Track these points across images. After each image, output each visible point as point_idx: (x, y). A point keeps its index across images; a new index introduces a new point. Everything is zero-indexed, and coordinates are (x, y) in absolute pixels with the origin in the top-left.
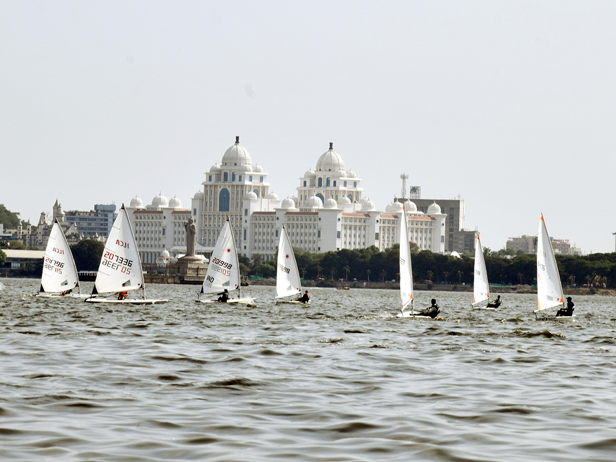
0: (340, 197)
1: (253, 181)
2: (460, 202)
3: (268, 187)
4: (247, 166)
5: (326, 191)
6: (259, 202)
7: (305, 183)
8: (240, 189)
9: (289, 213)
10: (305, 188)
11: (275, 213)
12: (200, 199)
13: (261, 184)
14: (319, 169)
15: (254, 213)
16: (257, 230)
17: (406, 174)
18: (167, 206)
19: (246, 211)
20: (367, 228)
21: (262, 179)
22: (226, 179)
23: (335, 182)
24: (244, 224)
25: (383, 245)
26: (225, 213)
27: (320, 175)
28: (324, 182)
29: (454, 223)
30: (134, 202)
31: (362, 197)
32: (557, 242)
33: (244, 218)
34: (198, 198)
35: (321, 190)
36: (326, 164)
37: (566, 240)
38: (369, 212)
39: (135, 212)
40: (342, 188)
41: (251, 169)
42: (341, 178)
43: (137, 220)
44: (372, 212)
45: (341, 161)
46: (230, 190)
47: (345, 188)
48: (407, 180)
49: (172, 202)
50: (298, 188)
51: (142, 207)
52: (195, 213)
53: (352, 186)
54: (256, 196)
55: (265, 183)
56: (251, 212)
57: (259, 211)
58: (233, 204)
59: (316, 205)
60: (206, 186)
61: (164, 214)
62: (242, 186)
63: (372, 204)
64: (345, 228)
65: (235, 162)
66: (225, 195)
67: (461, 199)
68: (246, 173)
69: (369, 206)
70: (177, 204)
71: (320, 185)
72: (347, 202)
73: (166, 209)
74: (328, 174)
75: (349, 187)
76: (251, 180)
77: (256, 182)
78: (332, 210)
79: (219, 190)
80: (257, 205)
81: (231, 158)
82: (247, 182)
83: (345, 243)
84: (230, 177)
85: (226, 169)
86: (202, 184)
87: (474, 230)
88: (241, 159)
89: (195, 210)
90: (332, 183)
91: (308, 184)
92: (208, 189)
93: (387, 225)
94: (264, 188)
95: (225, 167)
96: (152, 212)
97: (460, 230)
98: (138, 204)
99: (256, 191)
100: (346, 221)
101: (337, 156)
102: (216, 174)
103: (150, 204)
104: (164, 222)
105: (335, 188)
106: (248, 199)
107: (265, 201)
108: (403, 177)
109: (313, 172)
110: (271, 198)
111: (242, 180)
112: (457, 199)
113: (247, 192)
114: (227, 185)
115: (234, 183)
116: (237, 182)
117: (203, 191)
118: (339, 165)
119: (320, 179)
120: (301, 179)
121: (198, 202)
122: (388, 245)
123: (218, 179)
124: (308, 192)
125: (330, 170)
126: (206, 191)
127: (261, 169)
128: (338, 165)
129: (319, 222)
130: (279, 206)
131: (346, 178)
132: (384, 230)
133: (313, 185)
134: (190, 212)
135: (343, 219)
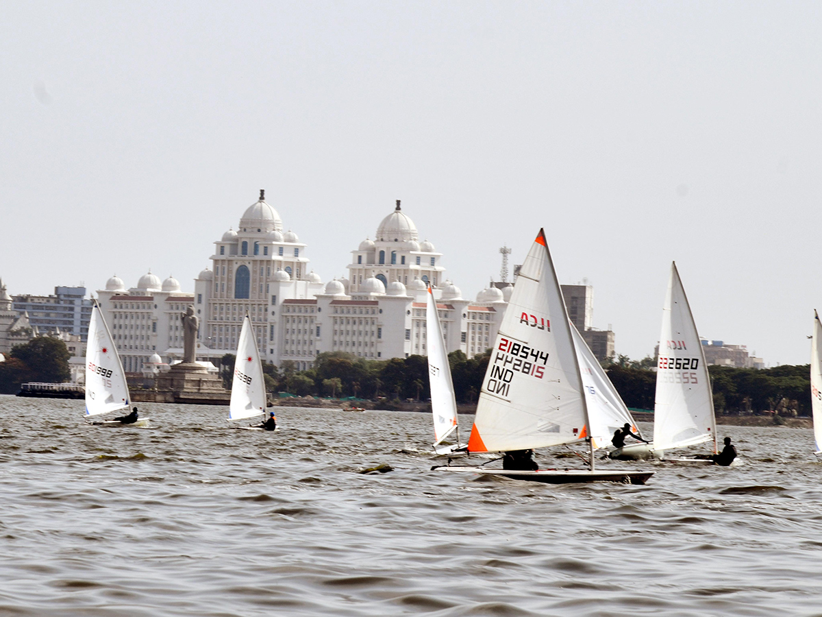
0: (411, 279)
1: (284, 254)
2: (587, 288)
3: (305, 263)
4: (276, 232)
5: (391, 270)
6: (293, 285)
7: (360, 258)
8: (264, 266)
9: (336, 302)
10: (360, 266)
11: (315, 301)
12: (207, 280)
13: (295, 260)
14: (380, 238)
15: (287, 301)
16: (289, 326)
17: (508, 247)
18: (159, 290)
19: (274, 298)
20: (449, 325)
21: (297, 251)
22: (245, 252)
23: (403, 258)
24: (270, 318)
25: (472, 350)
26: (243, 301)
27: (383, 247)
28: (387, 258)
29: (578, 319)
30: (111, 284)
31: (443, 280)
32: (730, 349)
33: (271, 308)
34: (205, 279)
35: (384, 270)
36: (391, 231)
37: (742, 346)
38: (453, 302)
39: (113, 298)
40: (413, 266)
41: (282, 237)
42: (411, 252)
43: (115, 310)
44: (457, 302)
45: (413, 227)
46: (250, 267)
47: (417, 267)
48: (509, 256)
49: (167, 284)
50: (350, 265)
51: (123, 290)
52: (200, 301)
53: (428, 264)
54: (287, 275)
55: (301, 259)
56: (281, 300)
57: (292, 297)
58: (254, 289)
59: (375, 291)
60: (216, 261)
61: (155, 302)
62: (269, 262)
63: (457, 289)
64: (418, 325)
65: (259, 226)
66: (243, 273)
67: (587, 285)
68: (274, 243)
69: (453, 293)
70: (174, 287)
71: (382, 261)
72: (422, 287)
73: (157, 293)
74: (394, 246)
75: (425, 266)
76: (281, 253)
77: (288, 257)
78: (398, 298)
79: (235, 267)
80: (290, 290)
81: (253, 223)
82: (275, 257)
83: (417, 347)
84: (250, 248)
85: (246, 237)
86: (210, 258)
87: (606, 330)
88: (268, 222)
89: (200, 296)
90: (398, 260)
91: (364, 260)
92: (219, 266)
93: (478, 321)
94: (300, 265)
95: (244, 235)
96: (138, 297)
97: (586, 330)
98: (118, 286)
99: (289, 270)
100: (418, 315)
101: (407, 220)
102: (231, 244)
103: (135, 286)
104: (155, 313)
105: (403, 267)
106: (277, 281)
107: (301, 284)
108: (504, 252)
109: (371, 242)
110: (310, 279)
111: (269, 253)
112: (582, 284)
113: (275, 271)
114: (247, 260)
115: (257, 258)
116: (260, 256)
117: (211, 269)
118: (410, 233)
119: (382, 253)
120: (354, 252)
121: (204, 284)
122: (479, 350)
123: (234, 252)
124: (363, 271)
125: (396, 240)
126: (216, 268)
127: (297, 238)
128: (408, 233)
129: (379, 315)
130: (322, 292)
131: (419, 253)
132: (473, 329)
133: (371, 262)
134: (191, 299)
135: (415, 311)
